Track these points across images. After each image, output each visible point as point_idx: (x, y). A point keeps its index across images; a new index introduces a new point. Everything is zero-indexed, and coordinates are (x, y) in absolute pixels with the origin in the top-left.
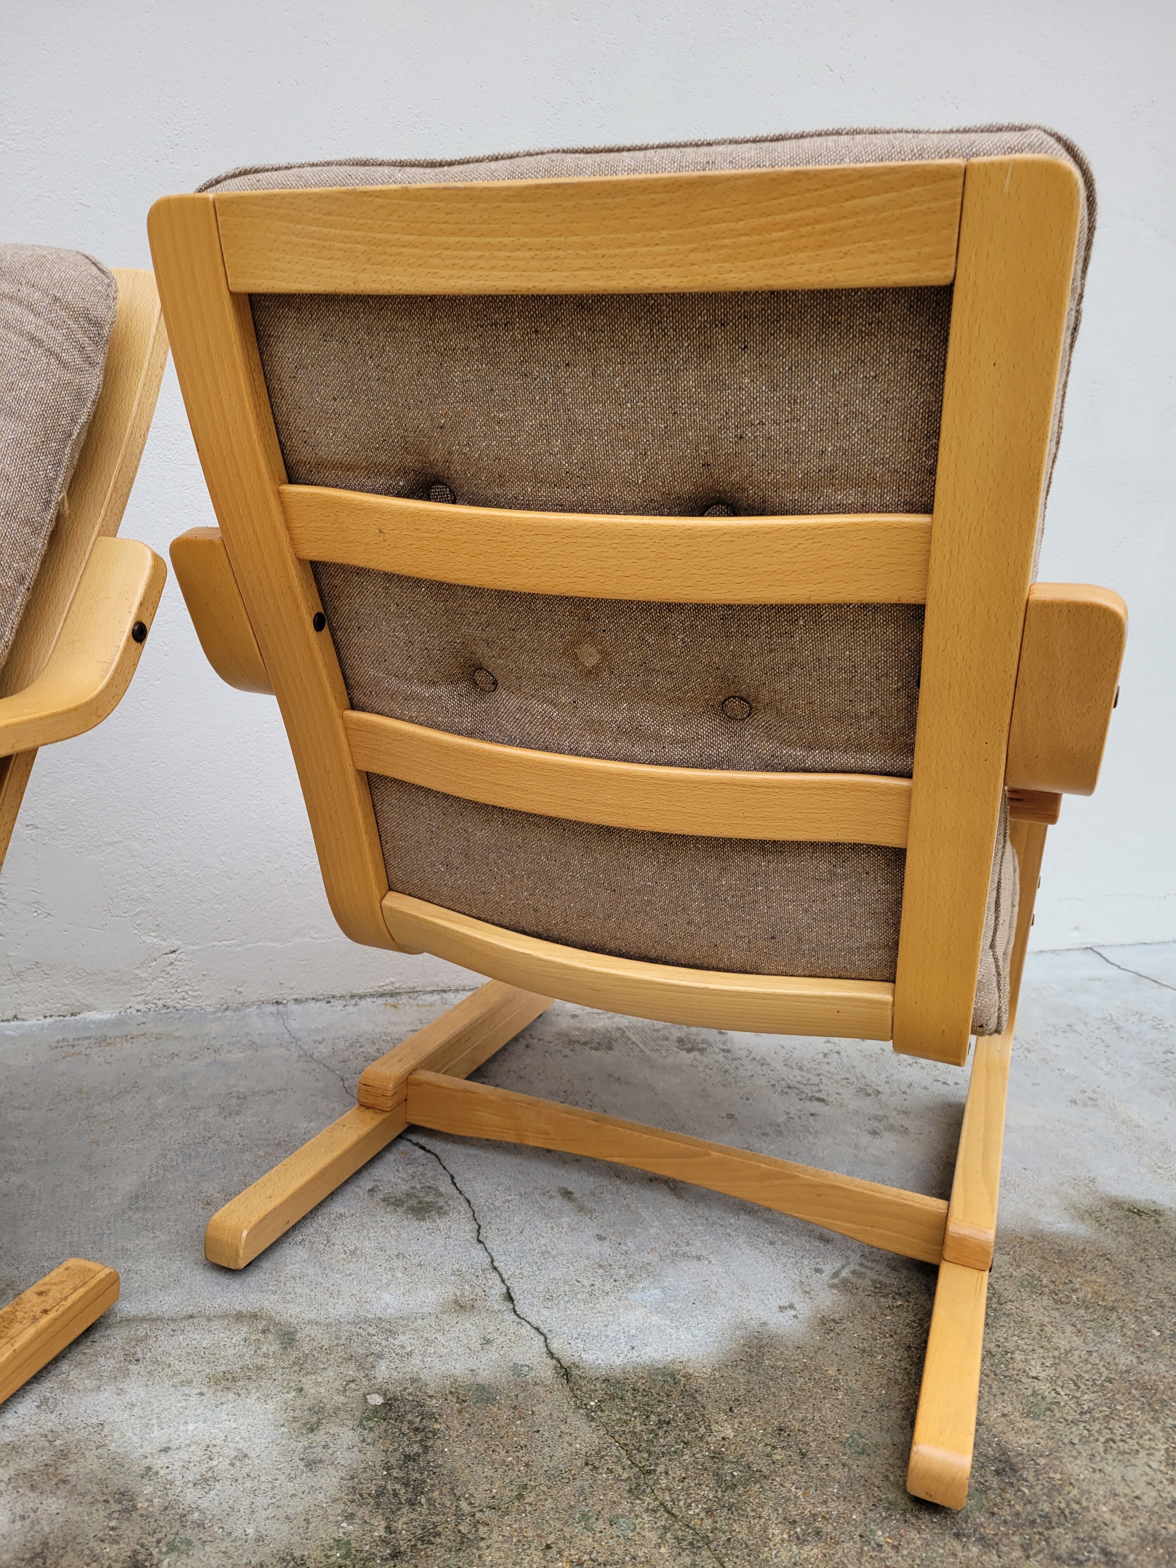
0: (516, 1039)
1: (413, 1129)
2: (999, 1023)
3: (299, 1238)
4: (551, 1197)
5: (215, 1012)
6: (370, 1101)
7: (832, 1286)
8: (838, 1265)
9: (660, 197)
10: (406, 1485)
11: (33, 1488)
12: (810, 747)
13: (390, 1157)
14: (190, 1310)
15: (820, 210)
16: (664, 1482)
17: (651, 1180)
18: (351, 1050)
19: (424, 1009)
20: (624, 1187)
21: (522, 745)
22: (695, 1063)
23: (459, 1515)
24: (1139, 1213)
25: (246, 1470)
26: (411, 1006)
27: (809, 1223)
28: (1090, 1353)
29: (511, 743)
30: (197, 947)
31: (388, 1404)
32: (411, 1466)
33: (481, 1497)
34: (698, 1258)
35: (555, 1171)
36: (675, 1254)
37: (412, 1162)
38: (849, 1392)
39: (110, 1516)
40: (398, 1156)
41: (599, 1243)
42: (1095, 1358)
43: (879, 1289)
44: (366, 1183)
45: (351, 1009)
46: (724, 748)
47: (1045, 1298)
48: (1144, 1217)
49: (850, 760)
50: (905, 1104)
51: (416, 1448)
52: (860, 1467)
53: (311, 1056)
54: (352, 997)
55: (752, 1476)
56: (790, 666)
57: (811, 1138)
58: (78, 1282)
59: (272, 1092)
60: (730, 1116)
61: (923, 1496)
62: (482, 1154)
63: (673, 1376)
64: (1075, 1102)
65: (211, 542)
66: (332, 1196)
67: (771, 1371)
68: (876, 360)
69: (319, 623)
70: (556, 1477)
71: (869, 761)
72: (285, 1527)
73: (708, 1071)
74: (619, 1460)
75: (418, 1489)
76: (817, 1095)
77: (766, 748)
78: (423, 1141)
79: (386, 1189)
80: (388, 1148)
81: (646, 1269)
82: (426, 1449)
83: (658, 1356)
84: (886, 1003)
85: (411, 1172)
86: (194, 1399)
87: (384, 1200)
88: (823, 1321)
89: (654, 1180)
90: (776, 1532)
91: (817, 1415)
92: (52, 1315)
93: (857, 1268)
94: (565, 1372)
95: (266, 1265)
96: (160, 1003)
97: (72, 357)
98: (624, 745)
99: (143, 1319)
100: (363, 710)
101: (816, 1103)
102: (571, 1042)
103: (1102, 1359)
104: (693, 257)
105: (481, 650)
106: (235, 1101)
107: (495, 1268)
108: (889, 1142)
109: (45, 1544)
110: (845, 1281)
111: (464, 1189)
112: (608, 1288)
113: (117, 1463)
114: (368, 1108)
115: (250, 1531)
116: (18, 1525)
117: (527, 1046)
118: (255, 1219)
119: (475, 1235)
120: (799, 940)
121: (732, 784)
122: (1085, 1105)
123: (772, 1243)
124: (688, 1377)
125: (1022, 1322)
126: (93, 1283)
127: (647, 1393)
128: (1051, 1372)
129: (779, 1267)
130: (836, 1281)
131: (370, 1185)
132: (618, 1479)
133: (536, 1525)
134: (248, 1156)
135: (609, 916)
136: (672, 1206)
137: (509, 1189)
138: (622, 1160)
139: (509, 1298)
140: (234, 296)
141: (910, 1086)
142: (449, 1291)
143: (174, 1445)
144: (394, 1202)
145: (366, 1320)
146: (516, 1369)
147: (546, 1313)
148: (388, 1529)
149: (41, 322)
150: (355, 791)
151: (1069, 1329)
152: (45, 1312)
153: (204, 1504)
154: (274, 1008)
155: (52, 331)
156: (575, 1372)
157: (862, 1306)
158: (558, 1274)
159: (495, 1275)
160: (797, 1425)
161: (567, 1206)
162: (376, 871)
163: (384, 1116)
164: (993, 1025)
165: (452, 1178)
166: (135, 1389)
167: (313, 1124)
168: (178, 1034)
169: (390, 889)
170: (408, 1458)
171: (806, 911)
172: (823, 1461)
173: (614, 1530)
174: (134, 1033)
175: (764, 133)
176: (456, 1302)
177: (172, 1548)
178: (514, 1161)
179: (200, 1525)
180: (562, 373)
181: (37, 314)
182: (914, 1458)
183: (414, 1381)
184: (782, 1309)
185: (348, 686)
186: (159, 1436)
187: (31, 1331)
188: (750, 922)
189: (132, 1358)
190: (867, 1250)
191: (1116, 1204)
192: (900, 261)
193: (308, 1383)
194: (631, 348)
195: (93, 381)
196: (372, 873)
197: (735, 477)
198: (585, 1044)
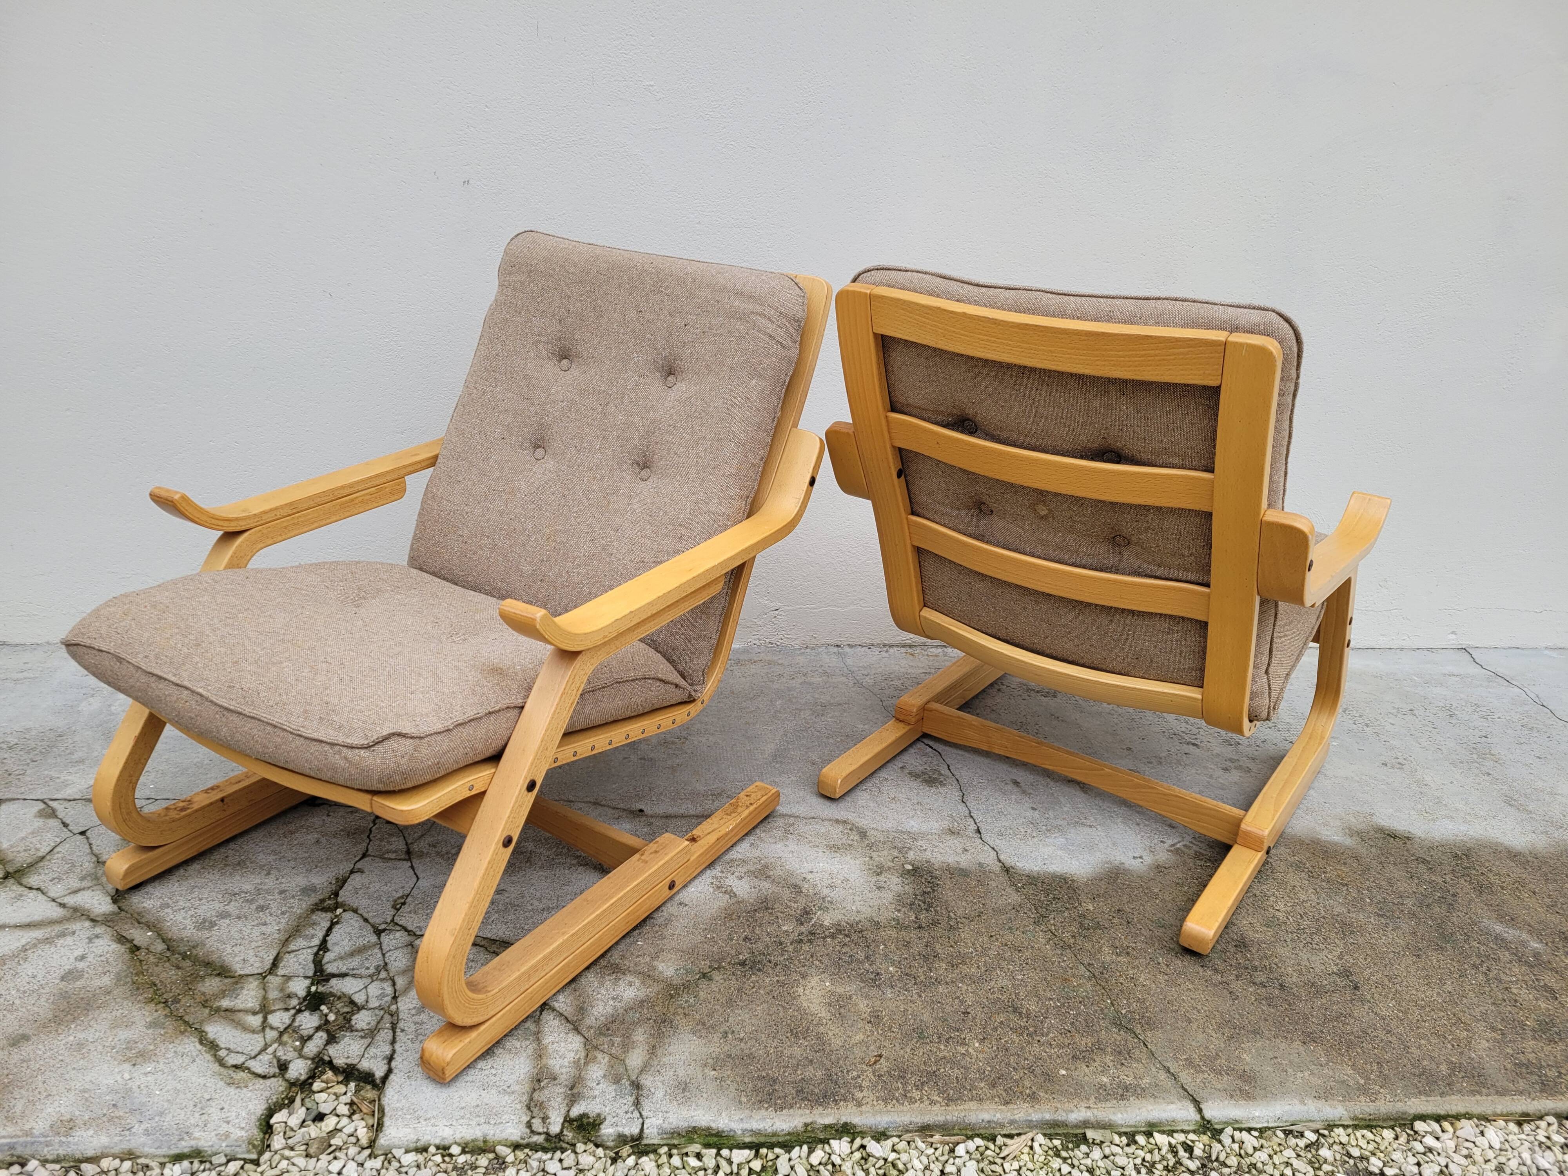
0: (991, 685)
1: (925, 736)
2: (1268, 715)
3: (864, 788)
4: (1006, 784)
5: (800, 649)
6: (902, 718)
7: (1168, 851)
8: (1176, 841)
9: (1083, 338)
10: (925, 903)
11: (756, 877)
12: (1159, 566)
13: (912, 750)
14: (813, 815)
15: (1157, 352)
16: (1052, 922)
17: (1069, 781)
18: (887, 682)
19: (931, 658)
20: (1052, 783)
21: (1004, 547)
22: (1113, 712)
23: (950, 918)
24: (1395, 837)
25: (849, 886)
26: (923, 655)
27: (1164, 816)
28: (1318, 904)
29: (997, 545)
30: (791, 608)
31: (915, 870)
32: (926, 896)
33: (960, 912)
34: (1090, 826)
35: (1010, 769)
36: (1077, 823)
37: (925, 755)
38: (1163, 901)
39: (791, 893)
40: (916, 751)
41: (1032, 811)
42: (1320, 907)
43: (1198, 856)
44: (898, 763)
45: (884, 654)
46: (1113, 560)
47: (1303, 874)
48: (1397, 839)
49: (1180, 575)
50: (1256, 753)
51: (929, 889)
52: (1159, 932)
53: (862, 684)
54: (884, 646)
55: (1098, 926)
56: (1147, 529)
57: (1180, 768)
58: (763, 793)
59: (840, 704)
60: (1129, 749)
61: (1187, 946)
62: (967, 755)
63: (1065, 879)
64: (1386, 765)
65: (848, 433)
66: (879, 769)
67: (1121, 886)
68: (1187, 407)
69: (900, 474)
70: (998, 911)
71: (1190, 576)
72: (870, 909)
73: (1121, 719)
74: (1030, 910)
75: (930, 905)
76: (1193, 741)
77: (1135, 563)
78: (931, 743)
79: (910, 768)
80: (910, 745)
81: (1059, 828)
82: (934, 891)
83: (1058, 870)
84: (1198, 700)
85: (924, 760)
86: (821, 854)
87: (909, 774)
88: (1158, 867)
89: (1071, 782)
90: (1106, 949)
91: (1142, 908)
92: (755, 806)
93: (1188, 843)
94: (1006, 870)
95: (848, 799)
96: (768, 640)
97: (788, 342)
98: (1059, 554)
99: (790, 816)
100: (918, 515)
101: (1191, 747)
102: (1028, 690)
103: (1325, 907)
104: (1098, 363)
105: (985, 498)
106: (819, 707)
107: (971, 817)
108: (1235, 776)
109: (766, 898)
110: (1178, 849)
111: (955, 773)
112: (1034, 834)
113: (790, 873)
114: (901, 721)
115: (854, 908)
116: (753, 890)
117: (999, 690)
118: (844, 774)
119: (960, 798)
120: (1152, 661)
121: (1115, 581)
122: (1393, 767)
123: (1138, 824)
124: (1073, 881)
125: (1282, 884)
126: (770, 794)
127: (1049, 885)
128: (1289, 909)
129: (1139, 837)
130: (1172, 848)
131: (901, 765)
132: (1029, 917)
133: (986, 928)
134: (831, 740)
135: (1047, 637)
136: (1079, 796)
137: (982, 776)
138: (1050, 768)
139: (978, 831)
140: (875, 335)
141: (1264, 741)
142: (946, 824)
143: (815, 870)
144: (915, 775)
145: (902, 832)
146: (980, 865)
147: (999, 841)
148: (916, 917)
149: (774, 327)
150: (910, 555)
151: (1311, 891)
152: (751, 804)
153: (832, 895)
154: (836, 649)
155: (779, 331)
156: (1011, 870)
157: (1185, 863)
158: (1007, 824)
159: (971, 820)
160: (1129, 910)
161: (1016, 789)
162: (918, 597)
163: (910, 727)
164: (1264, 714)
165: (948, 766)
166: (792, 845)
167: (866, 726)
168: (780, 662)
169: (925, 606)
170: (925, 893)
171: (1155, 647)
172: (1139, 927)
173: (1024, 936)
174: (755, 659)
175: (1140, 295)
176: (949, 830)
177: (820, 909)
178: (987, 761)
179: (831, 903)
180: (1034, 392)
181: (772, 322)
182: (1184, 927)
183: (927, 862)
184: (1135, 858)
185: (911, 502)
186: (807, 866)
187: (747, 812)
188: (1124, 649)
189: (787, 832)
190: (1197, 835)
191: (1381, 830)
192: (1195, 375)
193: (874, 855)
194: (1069, 387)
195: (794, 352)
196: (916, 598)
197: (1120, 445)
198: (1038, 692)
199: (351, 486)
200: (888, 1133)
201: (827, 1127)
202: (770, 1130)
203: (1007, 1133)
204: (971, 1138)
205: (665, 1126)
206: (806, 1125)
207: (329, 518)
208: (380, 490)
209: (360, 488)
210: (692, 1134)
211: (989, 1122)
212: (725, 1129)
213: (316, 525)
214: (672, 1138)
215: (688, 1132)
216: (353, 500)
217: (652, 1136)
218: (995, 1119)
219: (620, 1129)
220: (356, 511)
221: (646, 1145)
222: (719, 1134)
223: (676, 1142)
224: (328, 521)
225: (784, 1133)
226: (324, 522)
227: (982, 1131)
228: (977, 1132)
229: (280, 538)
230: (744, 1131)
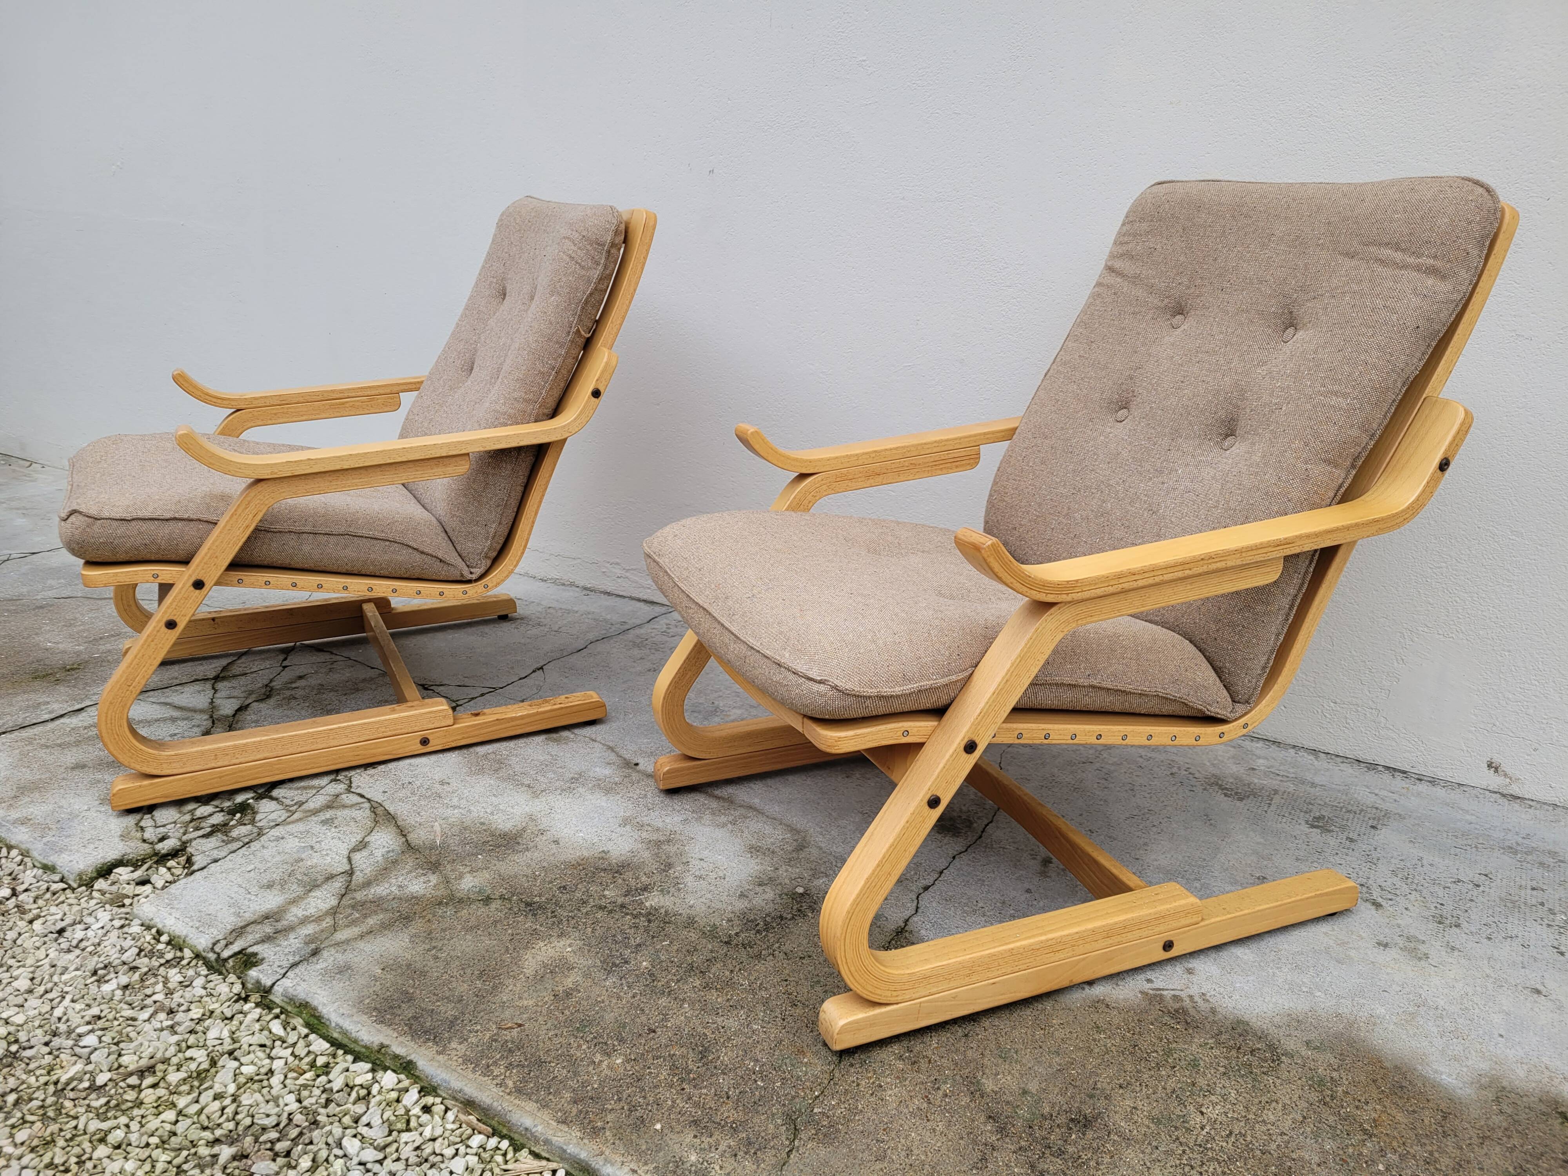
10: (766, 925)
11: (647, 845)
23: (769, 947)
25: (718, 883)
31: (802, 894)
32: (778, 920)
33: (788, 947)
37: (981, 804)
39: (657, 868)
72: (704, 909)
75: (768, 929)
85: (972, 808)
86: (735, 848)
94: (902, 930)
97: (587, 263)
107: (941, 873)
109: (629, 864)
113: (681, 854)
115: (692, 902)
116: (628, 853)
119: (957, 854)
137: (1015, 842)
143: (707, 860)
148: (737, 933)
149: (575, 249)
153: (690, 884)
156: (906, 933)
159: (937, 875)
161: (1037, 867)
165: (991, 822)
166: (720, 833)
170: (780, 917)
179: (680, 890)
181: (575, 245)
186: (706, 854)
189: (733, 823)
193: (783, 868)
199: (341, 391)
200: (439, 1091)
201: (396, 1057)
202: (354, 1035)
203: (537, 1151)
204: (502, 1137)
205: (290, 990)
206: (382, 1046)
207: (318, 414)
208: (373, 399)
209: (350, 395)
210: (304, 1008)
211: (526, 1129)
212: (326, 1016)
213: (304, 418)
214: (289, 1003)
215: (301, 1004)
216: (343, 404)
217: (277, 997)
218: (533, 1130)
219: (261, 976)
220: (347, 414)
221: (271, 1000)
222: (319, 1018)
223: (289, 1009)
224: (317, 416)
225: (362, 1043)
226: (314, 417)
227: (516, 1137)
228: (512, 1135)
229: (270, 422)
230: (337, 1025)
